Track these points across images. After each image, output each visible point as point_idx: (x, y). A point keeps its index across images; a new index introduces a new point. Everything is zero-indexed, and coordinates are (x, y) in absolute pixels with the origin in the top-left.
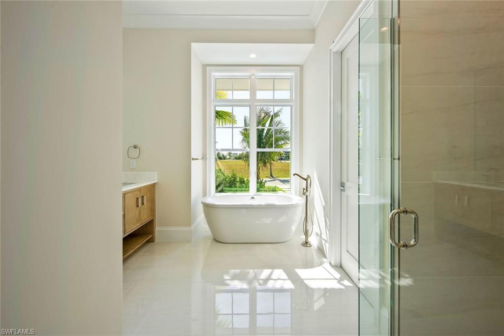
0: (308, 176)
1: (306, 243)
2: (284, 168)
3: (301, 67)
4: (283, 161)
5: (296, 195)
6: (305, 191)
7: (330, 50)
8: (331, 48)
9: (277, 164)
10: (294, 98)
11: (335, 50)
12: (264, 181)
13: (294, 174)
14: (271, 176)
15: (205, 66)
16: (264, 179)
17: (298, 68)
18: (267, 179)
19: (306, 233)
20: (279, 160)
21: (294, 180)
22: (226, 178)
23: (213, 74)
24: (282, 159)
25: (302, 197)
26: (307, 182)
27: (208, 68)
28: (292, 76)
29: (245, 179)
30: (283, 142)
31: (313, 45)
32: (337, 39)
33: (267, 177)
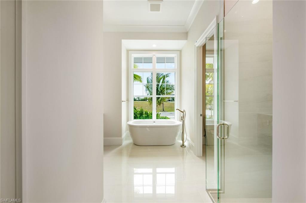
0: (184, 110)
1: (183, 145)
2: (171, 106)
3: (180, 51)
4: (170, 102)
5: (178, 120)
6: (182, 118)
7: (195, 45)
8: (195, 44)
9: (166, 104)
10: (176, 68)
11: (197, 46)
12: (159, 113)
13: (177, 109)
14: (163, 110)
15: (128, 51)
16: (160, 112)
17: (179, 52)
18: (161, 112)
19: (183, 140)
20: (168, 101)
21: (177, 112)
22: (137, 112)
23: (132, 55)
24: (170, 100)
25: (181, 121)
26: (183, 114)
27: (130, 52)
28: (176, 56)
29: (148, 112)
30: (170, 91)
31: (186, 41)
32: (198, 40)
33: (161, 111)
